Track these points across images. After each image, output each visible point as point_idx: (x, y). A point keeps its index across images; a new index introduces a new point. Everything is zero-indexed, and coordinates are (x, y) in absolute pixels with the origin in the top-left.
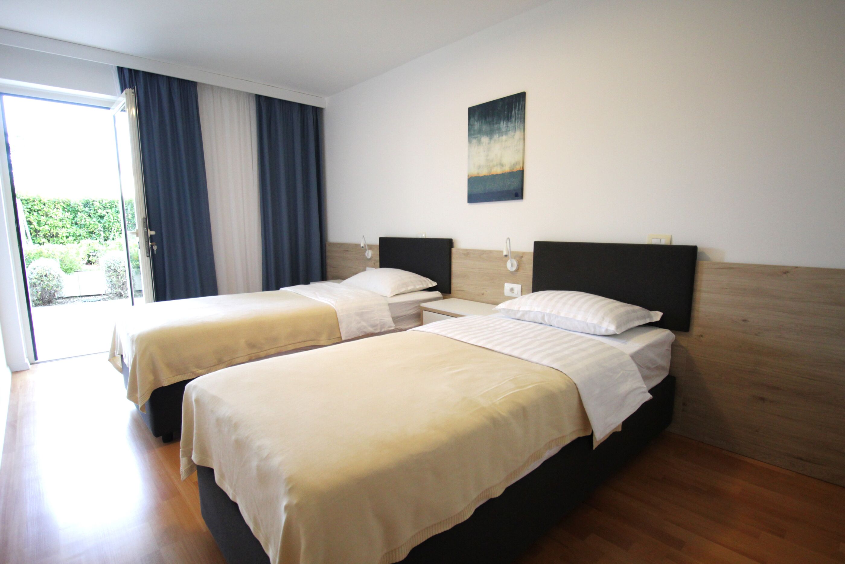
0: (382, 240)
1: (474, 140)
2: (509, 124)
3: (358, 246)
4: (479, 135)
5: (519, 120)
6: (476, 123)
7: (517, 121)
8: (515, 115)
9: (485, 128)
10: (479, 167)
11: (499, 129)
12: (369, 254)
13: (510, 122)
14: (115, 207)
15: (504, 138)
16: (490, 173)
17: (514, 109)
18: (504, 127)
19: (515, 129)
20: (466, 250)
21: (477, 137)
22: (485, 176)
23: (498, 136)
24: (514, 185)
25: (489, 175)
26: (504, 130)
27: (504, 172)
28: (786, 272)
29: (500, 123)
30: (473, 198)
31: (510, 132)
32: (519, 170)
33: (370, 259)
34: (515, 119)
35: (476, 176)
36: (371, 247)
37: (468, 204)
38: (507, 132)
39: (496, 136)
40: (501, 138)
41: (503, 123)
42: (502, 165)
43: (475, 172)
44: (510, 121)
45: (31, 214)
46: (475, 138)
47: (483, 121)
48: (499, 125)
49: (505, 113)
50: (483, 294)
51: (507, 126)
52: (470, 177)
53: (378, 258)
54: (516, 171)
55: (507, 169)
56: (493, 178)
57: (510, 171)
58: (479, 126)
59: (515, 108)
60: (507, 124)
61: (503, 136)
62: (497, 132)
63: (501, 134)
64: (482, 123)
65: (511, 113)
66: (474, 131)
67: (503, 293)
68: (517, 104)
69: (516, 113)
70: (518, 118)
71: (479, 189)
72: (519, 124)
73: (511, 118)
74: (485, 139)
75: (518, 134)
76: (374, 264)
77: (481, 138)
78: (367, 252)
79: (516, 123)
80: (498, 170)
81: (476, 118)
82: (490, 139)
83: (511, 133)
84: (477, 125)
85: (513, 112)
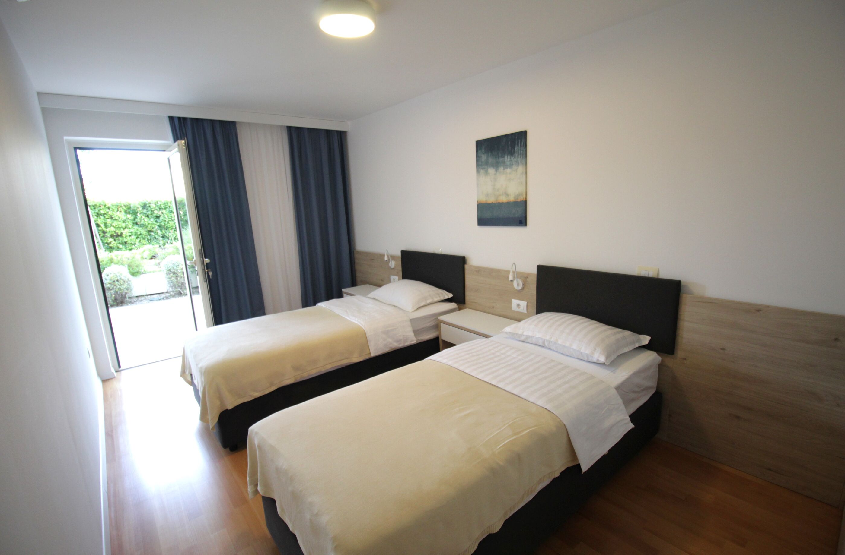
0: (403, 252)
1: (482, 170)
2: (512, 158)
3: (382, 256)
4: (486, 167)
5: (521, 156)
6: (483, 155)
7: (519, 156)
8: (517, 150)
9: (491, 160)
10: (487, 195)
11: (504, 162)
12: (392, 264)
13: (513, 157)
14: (168, 207)
15: (508, 170)
16: (497, 201)
17: (516, 145)
18: (508, 161)
19: (518, 164)
20: (477, 267)
21: (485, 168)
22: (492, 203)
23: (503, 169)
24: (518, 213)
25: (495, 202)
26: (508, 163)
27: (509, 201)
28: (759, 310)
29: (504, 157)
30: (482, 222)
31: (514, 165)
32: (523, 200)
33: (393, 269)
34: (518, 155)
35: (484, 202)
36: (393, 258)
37: (478, 226)
38: (510, 166)
39: (501, 169)
40: (506, 170)
41: (507, 157)
42: (507, 195)
43: (483, 199)
44: (513, 155)
45: (98, 218)
46: (483, 169)
47: (490, 154)
48: (503, 158)
49: (509, 148)
50: (493, 307)
51: (511, 161)
52: (479, 203)
53: (400, 268)
54: (519, 201)
55: (512, 198)
56: (500, 205)
57: (515, 201)
58: (485, 158)
59: (518, 145)
60: (511, 158)
61: (507, 168)
62: (502, 164)
63: (506, 167)
64: (488, 155)
65: (514, 148)
66: (482, 162)
67: (511, 308)
68: (520, 141)
69: (518, 149)
70: (520, 153)
71: (488, 215)
72: (521, 159)
73: (514, 154)
74: (491, 171)
75: (521, 168)
76: (397, 273)
77: (487, 170)
78: (390, 263)
79: (519, 158)
80: (503, 199)
81: (483, 151)
82: (496, 171)
83: (514, 167)
84: (484, 157)
85: (516, 149)
